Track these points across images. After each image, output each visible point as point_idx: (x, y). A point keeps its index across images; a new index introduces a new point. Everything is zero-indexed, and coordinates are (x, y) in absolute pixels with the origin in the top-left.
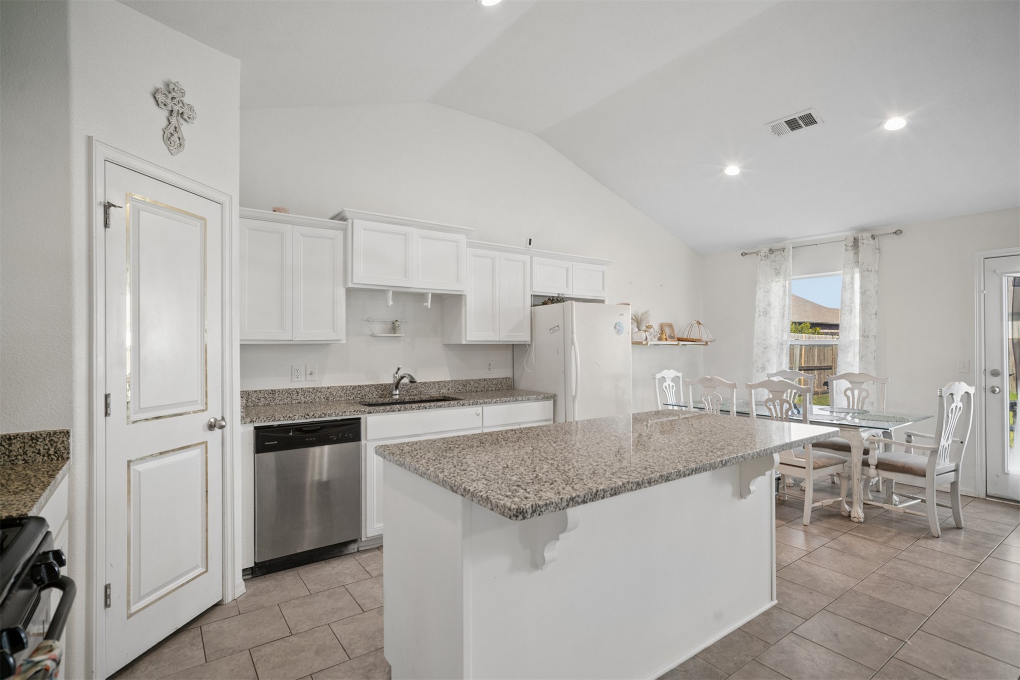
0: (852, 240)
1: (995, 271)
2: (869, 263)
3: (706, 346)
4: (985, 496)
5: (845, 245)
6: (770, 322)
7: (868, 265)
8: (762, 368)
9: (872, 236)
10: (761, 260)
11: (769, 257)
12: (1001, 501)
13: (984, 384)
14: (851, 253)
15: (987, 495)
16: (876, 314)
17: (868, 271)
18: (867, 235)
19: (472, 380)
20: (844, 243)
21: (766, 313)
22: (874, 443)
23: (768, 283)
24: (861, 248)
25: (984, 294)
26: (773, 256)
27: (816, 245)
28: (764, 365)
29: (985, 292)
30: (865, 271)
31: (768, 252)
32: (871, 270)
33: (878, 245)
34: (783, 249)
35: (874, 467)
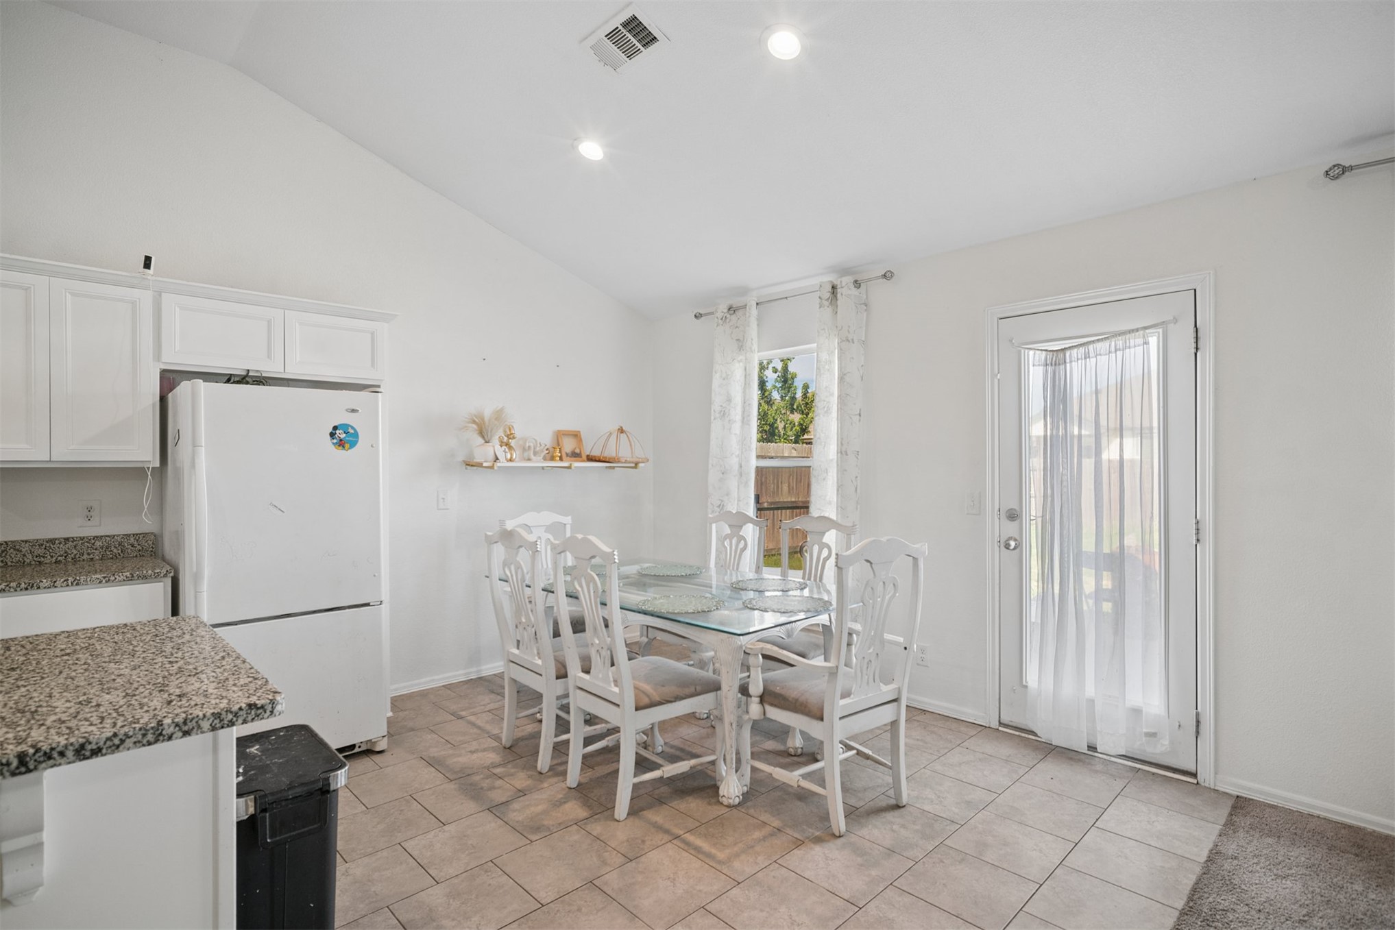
0: (830, 289)
1: (1011, 341)
2: (849, 327)
3: (634, 470)
4: (998, 723)
5: (820, 298)
6: (730, 429)
7: (849, 332)
8: (719, 506)
9: (856, 281)
10: (718, 325)
11: (728, 320)
12: (1017, 733)
13: (998, 535)
14: (828, 311)
15: (1000, 724)
16: (860, 416)
17: (848, 341)
18: (848, 280)
19: (26, 542)
20: (818, 294)
21: (724, 414)
22: (758, 655)
23: (727, 363)
24: (841, 300)
25: (999, 380)
26: (734, 318)
27: (786, 298)
28: (722, 501)
29: (998, 377)
30: (844, 341)
31: (726, 311)
32: (853, 340)
33: (865, 297)
34: (745, 307)
35: (758, 700)
